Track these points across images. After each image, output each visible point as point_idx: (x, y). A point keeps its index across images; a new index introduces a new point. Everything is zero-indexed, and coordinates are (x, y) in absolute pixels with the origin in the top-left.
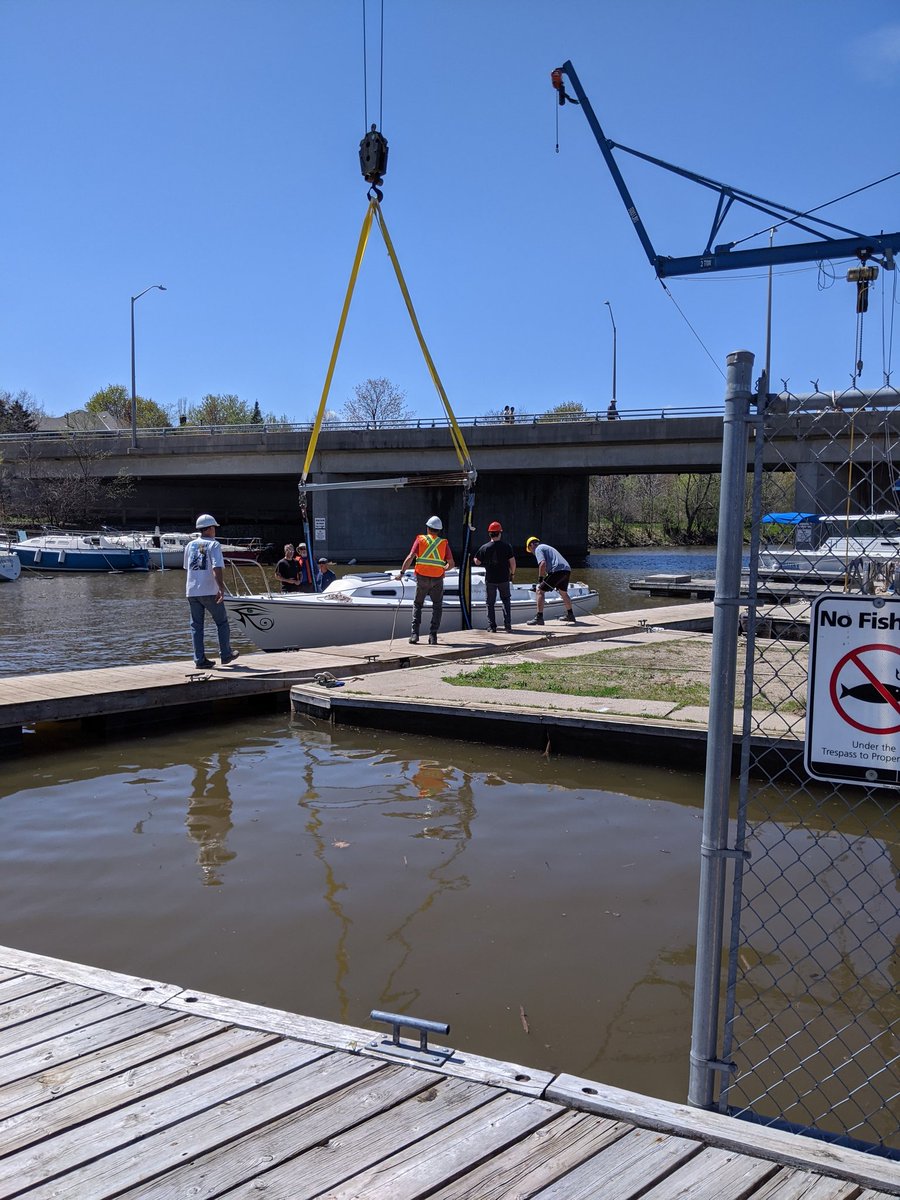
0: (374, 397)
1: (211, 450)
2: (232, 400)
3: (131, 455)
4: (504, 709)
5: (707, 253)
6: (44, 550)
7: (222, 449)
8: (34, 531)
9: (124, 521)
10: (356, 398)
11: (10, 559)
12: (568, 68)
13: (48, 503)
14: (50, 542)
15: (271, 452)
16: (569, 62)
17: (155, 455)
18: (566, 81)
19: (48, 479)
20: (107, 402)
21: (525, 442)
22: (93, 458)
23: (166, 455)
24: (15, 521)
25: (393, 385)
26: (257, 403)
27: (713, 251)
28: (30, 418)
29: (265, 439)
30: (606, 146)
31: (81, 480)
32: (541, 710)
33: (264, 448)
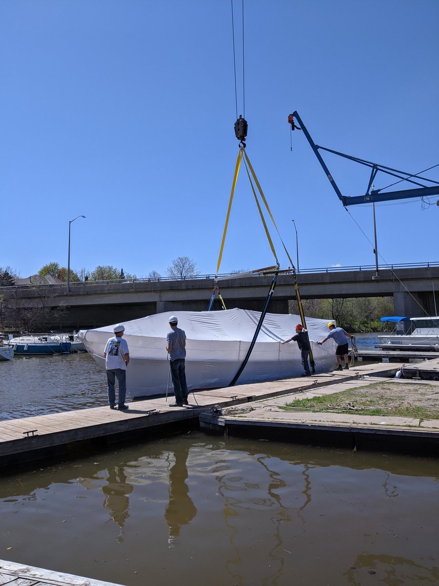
0: (182, 265)
1: (106, 292)
2: (110, 268)
3: (67, 295)
4: (327, 424)
5: (367, 194)
6: (18, 344)
7: (112, 291)
8: (17, 334)
9: (61, 328)
10: (173, 266)
11: (9, 349)
12: (295, 114)
13: (24, 320)
14: (22, 340)
15: (136, 292)
16: (296, 111)
17: (79, 295)
18: (295, 120)
19: (25, 308)
20: (50, 270)
21: (260, 284)
22: (48, 297)
23: (84, 295)
24: (7, 330)
25: (190, 260)
26: (122, 270)
27: (370, 193)
28: (12, 279)
29: (133, 286)
30: (315, 148)
31: (41, 308)
32: (349, 424)
33: (133, 290)
